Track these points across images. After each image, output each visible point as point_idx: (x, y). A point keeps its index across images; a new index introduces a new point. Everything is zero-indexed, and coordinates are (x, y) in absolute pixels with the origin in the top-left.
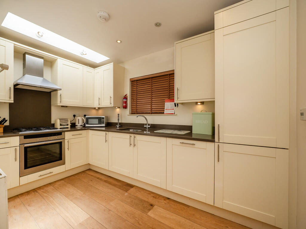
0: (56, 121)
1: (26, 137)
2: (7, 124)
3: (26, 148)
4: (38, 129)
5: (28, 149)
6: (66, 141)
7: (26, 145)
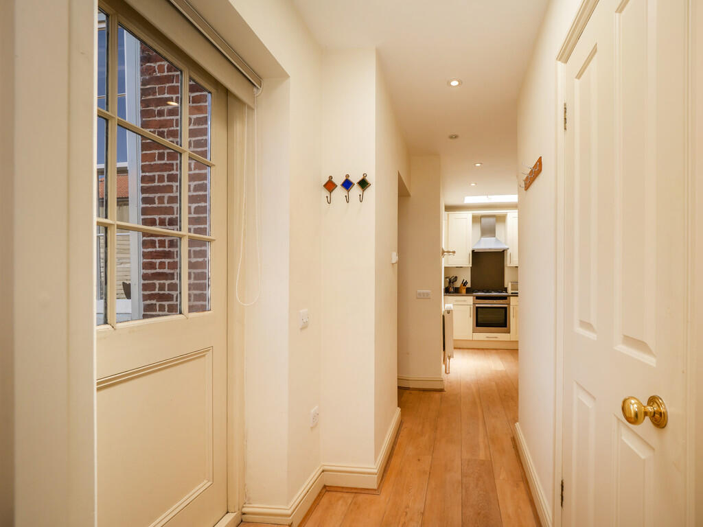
0: (508, 285)
1: (478, 298)
2: (469, 285)
3: (477, 308)
4: (488, 292)
5: (479, 309)
6: (511, 307)
7: (477, 305)
